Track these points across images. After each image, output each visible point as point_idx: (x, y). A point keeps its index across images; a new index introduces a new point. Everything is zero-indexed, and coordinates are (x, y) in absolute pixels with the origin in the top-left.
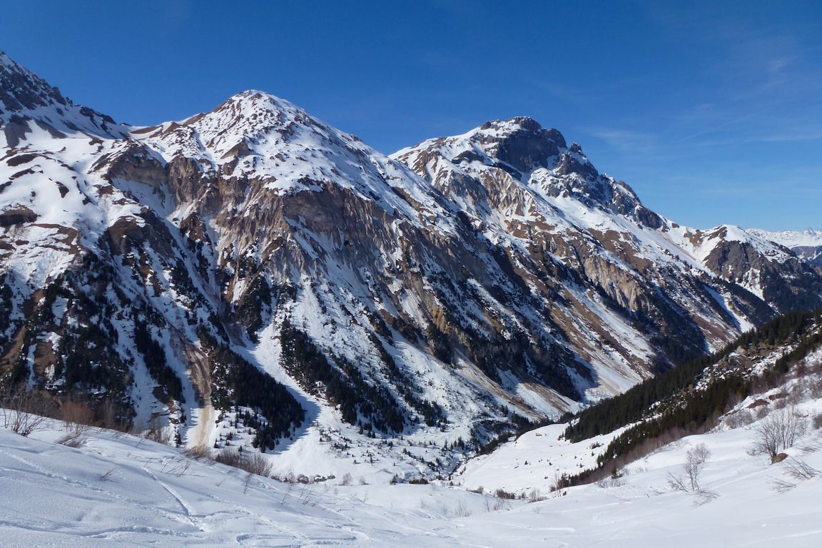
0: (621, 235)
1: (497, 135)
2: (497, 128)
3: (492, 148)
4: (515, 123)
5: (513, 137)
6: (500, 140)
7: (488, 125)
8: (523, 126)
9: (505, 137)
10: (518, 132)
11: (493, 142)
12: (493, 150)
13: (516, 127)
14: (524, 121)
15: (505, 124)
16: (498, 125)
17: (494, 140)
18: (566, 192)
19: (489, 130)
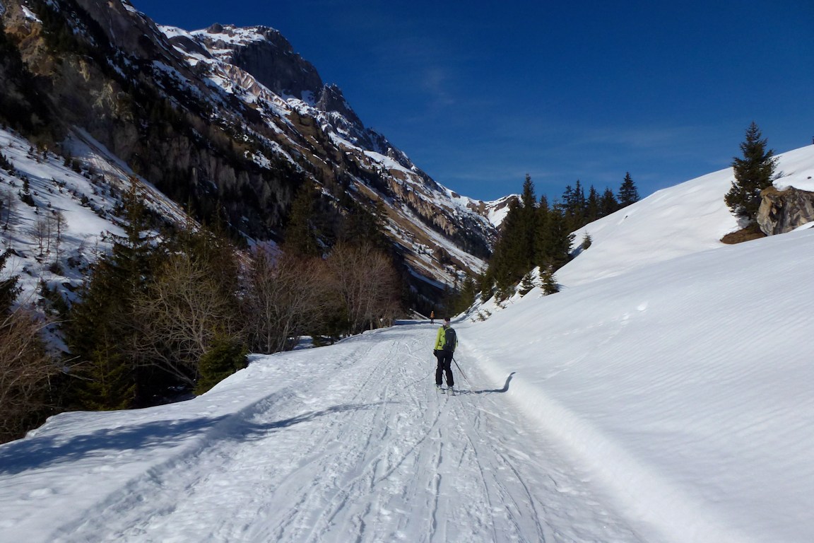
0: (408, 176)
1: (232, 41)
2: (231, 34)
3: (224, 54)
4: (257, 32)
5: (254, 46)
6: (237, 48)
7: (219, 30)
8: (267, 37)
9: (243, 45)
10: (262, 43)
11: (226, 48)
12: (225, 57)
13: (257, 37)
14: (271, 33)
15: (246, 32)
16: (234, 30)
17: (226, 46)
18: (328, 126)
19: (221, 35)
